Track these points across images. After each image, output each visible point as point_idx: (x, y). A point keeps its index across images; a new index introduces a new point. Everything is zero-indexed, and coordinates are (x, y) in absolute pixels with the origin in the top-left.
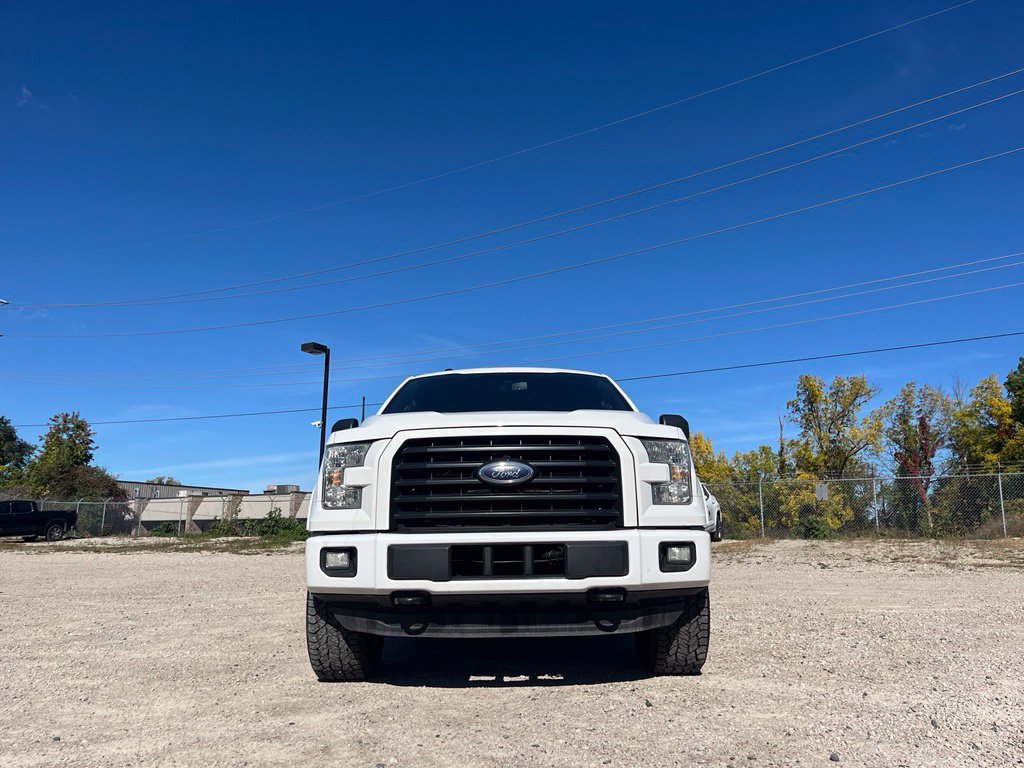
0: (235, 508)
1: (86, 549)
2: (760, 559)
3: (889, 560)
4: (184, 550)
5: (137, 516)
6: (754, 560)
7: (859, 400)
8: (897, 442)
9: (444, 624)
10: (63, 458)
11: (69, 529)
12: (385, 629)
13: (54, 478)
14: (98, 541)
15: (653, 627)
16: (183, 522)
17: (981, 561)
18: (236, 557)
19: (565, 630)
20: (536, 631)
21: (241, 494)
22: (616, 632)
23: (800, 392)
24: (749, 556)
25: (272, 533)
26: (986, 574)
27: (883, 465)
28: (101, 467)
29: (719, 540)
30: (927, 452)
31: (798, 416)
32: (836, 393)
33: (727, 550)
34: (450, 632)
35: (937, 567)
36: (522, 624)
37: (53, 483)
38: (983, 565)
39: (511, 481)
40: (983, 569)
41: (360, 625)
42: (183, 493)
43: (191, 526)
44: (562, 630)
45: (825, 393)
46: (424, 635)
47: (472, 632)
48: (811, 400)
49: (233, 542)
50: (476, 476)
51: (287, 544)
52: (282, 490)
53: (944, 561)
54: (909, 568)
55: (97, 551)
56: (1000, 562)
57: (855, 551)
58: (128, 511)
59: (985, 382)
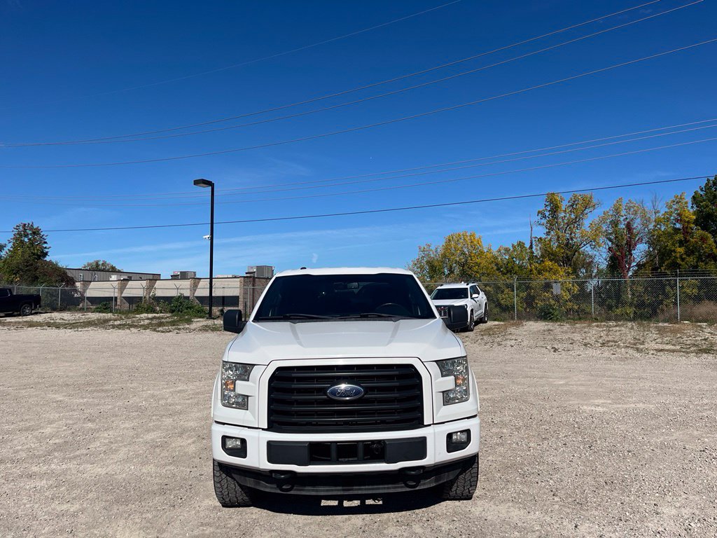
0: (151, 287)
1: (49, 325)
2: (513, 342)
3: (600, 345)
4: (119, 327)
5: (82, 295)
6: (509, 343)
7: (587, 211)
8: (610, 240)
9: (305, 486)
10: (26, 256)
11: (36, 307)
12: (266, 487)
13: (22, 270)
14: (56, 316)
15: (441, 482)
16: (116, 298)
17: (661, 347)
18: (155, 335)
19: (385, 488)
20: (365, 489)
21: (155, 278)
22: (417, 488)
23: (547, 204)
24: (506, 340)
25: (179, 311)
26: (663, 357)
27: (601, 256)
28: (54, 261)
29: (486, 322)
30: (630, 246)
31: (544, 221)
32: (572, 205)
33: (491, 333)
34: (309, 490)
35: (631, 351)
36: (356, 486)
37: (21, 273)
38: (661, 350)
39: (348, 398)
40: (662, 353)
41: (250, 483)
42: (114, 277)
43: (121, 301)
44: (382, 489)
45: (564, 205)
46: (292, 492)
47: (324, 491)
48: (555, 209)
49: (152, 319)
50: (325, 394)
51: (189, 322)
52: (183, 276)
53: (636, 345)
54: (612, 352)
55: (58, 326)
56: (673, 347)
57: (577, 337)
58: (76, 291)
59: (676, 197)
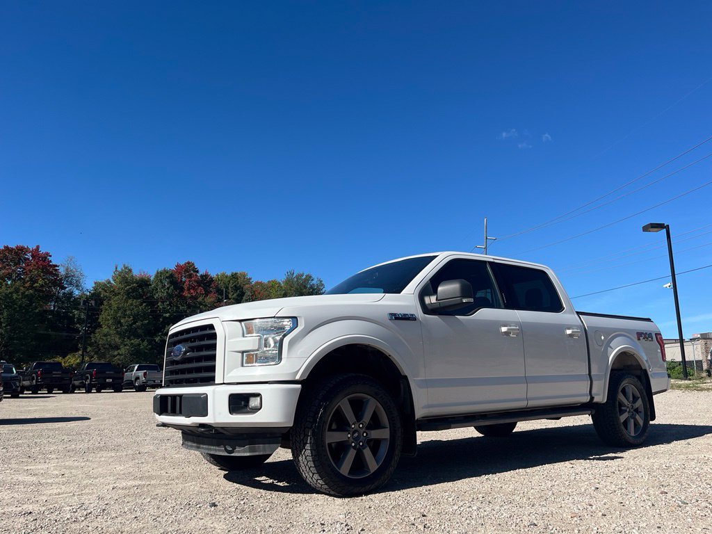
15: (257, 454)
